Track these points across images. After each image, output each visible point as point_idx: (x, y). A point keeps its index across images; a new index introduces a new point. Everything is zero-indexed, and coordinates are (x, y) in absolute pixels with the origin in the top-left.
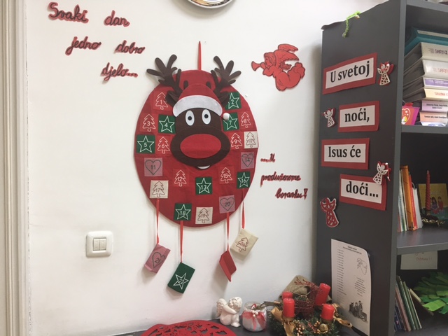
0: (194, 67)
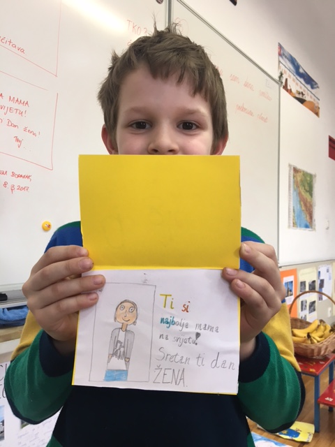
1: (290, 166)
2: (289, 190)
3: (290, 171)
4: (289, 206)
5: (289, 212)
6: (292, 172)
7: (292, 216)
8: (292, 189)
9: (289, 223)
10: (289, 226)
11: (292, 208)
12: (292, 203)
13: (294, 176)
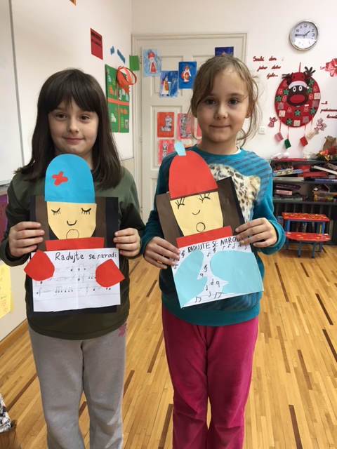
0: (297, 71)
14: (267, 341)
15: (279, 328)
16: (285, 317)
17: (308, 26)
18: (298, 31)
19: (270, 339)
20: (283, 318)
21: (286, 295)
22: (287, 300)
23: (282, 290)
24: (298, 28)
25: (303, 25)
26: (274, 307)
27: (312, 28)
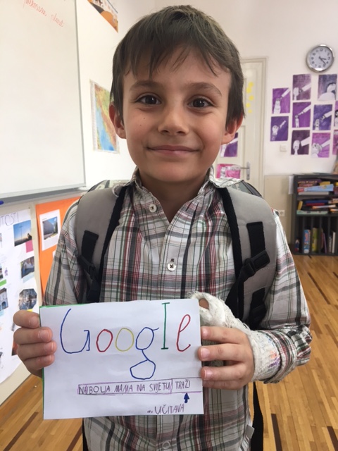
1: (91, 82)
2: (92, 108)
3: (91, 87)
4: (93, 127)
5: (93, 133)
6: (94, 88)
7: (96, 138)
8: (95, 108)
9: (94, 145)
10: (94, 148)
11: (96, 129)
12: (95, 123)
13: (96, 95)
14: (319, 337)
15: (327, 326)
16: (330, 317)
17: (324, 50)
18: (314, 54)
19: (321, 335)
20: (329, 318)
21: (326, 299)
22: (329, 303)
23: (321, 295)
24: (315, 52)
25: (319, 49)
26: (317, 308)
27: (328, 51)
